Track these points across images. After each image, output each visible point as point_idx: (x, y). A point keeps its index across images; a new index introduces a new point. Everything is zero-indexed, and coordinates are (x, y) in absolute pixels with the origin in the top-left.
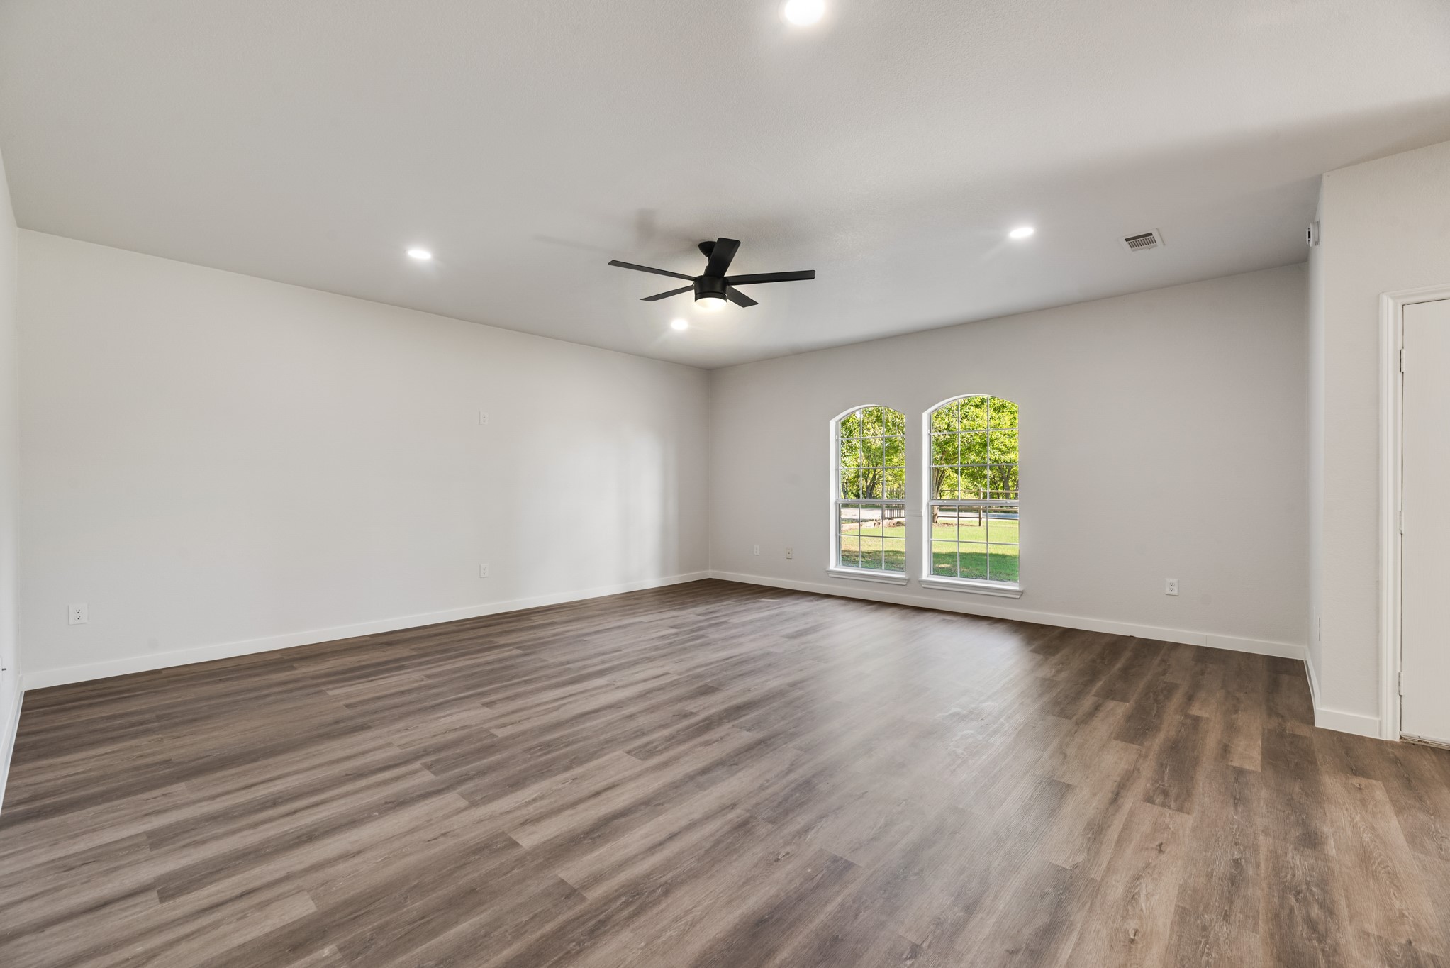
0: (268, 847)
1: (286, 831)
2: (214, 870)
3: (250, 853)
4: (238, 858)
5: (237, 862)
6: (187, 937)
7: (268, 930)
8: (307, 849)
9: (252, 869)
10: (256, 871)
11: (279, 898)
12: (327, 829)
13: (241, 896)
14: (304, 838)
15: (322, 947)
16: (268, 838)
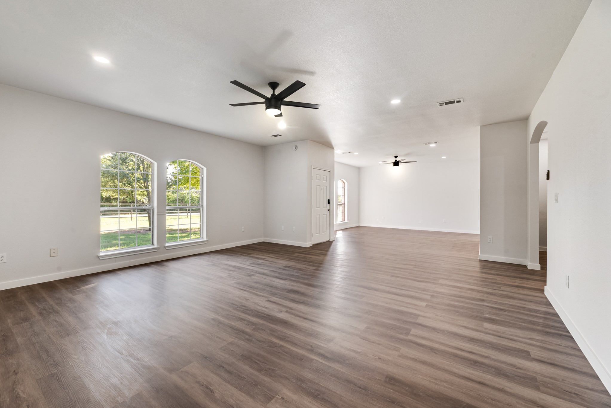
0: (488, 346)
1: (478, 347)
2: (509, 351)
3: (495, 348)
4: (500, 349)
5: (500, 348)
6: (520, 337)
7: (498, 326)
8: (476, 337)
9: (496, 343)
10: (495, 341)
11: (492, 331)
12: (465, 338)
13: (502, 337)
14: (474, 341)
15: (487, 317)
16: (486, 349)
